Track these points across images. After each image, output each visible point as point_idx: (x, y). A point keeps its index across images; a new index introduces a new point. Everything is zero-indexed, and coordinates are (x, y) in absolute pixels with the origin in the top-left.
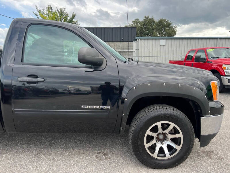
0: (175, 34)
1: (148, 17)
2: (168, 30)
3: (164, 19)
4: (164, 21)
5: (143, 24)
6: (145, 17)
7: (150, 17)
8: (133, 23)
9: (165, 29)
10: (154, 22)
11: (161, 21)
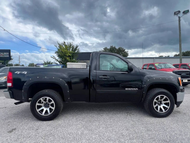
0: (128, 55)
1: (112, 46)
2: (124, 53)
3: (121, 47)
4: (121, 48)
5: (109, 50)
6: (111, 46)
7: (113, 46)
8: (104, 50)
9: (122, 53)
10: (116, 49)
11: (119, 49)
